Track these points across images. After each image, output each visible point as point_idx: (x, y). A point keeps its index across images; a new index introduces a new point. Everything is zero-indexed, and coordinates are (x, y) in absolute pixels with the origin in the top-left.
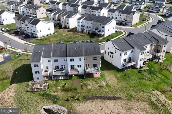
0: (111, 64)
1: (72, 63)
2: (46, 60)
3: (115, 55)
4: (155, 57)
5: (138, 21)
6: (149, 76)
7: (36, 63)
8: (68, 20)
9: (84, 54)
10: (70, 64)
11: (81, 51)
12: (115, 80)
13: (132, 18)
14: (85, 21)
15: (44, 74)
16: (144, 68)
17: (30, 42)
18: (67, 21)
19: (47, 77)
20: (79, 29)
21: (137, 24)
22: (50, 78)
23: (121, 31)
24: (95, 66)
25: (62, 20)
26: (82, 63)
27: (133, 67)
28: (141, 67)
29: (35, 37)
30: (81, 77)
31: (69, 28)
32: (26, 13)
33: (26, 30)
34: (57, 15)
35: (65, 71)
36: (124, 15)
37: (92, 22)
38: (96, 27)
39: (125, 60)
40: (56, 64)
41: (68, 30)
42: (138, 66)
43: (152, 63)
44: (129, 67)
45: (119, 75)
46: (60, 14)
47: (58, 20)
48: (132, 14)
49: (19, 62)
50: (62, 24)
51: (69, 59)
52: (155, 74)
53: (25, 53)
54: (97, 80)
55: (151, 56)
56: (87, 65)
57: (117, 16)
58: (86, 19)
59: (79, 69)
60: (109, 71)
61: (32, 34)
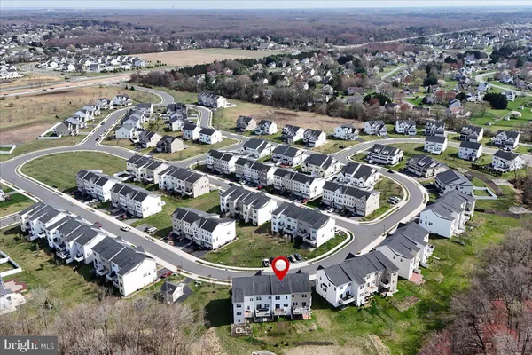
0: (325, 299)
1: (278, 302)
2: (248, 298)
3: (328, 288)
4: (382, 289)
5: (377, 206)
6: (371, 317)
7: (239, 303)
8: (255, 212)
9: (291, 290)
10: (275, 302)
11: (288, 286)
12: (329, 322)
13: (364, 204)
14: (284, 216)
15: (247, 315)
16: (367, 306)
17: (204, 259)
18: (254, 214)
19: (248, 319)
20: (275, 228)
21: (375, 214)
22: (252, 320)
23: (345, 230)
24: (304, 304)
25: (245, 210)
26: (289, 301)
27: (353, 304)
28: (362, 305)
29: (208, 249)
30: (287, 318)
31: (257, 225)
32: (170, 183)
33: (192, 236)
34: (235, 201)
35: (269, 312)
36: (352, 197)
37: (296, 220)
38: (303, 227)
39: (341, 296)
40: (259, 303)
41: (257, 228)
42: (359, 304)
43: (378, 298)
44: (346, 305)
45: (334, 315)
46: (241, 199)
47: (236, 209)
48: (364, 198)
49: (203, 296)
50: (245, 216)
51: (274, 297)
52: (377, 314)
53: (207, 281)
54: (307, 323)
55: (376, 290)
56: (295, 304)
57: (340, 198)
58: (286, 213)
59: (285, 308)
60: (322, 311)
61: (203, 243)
